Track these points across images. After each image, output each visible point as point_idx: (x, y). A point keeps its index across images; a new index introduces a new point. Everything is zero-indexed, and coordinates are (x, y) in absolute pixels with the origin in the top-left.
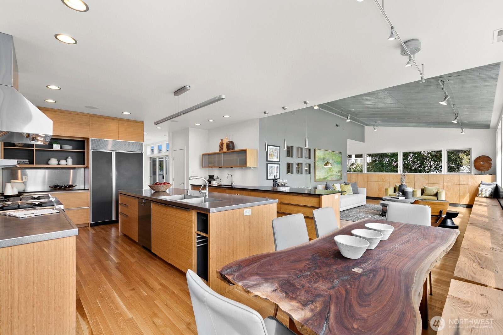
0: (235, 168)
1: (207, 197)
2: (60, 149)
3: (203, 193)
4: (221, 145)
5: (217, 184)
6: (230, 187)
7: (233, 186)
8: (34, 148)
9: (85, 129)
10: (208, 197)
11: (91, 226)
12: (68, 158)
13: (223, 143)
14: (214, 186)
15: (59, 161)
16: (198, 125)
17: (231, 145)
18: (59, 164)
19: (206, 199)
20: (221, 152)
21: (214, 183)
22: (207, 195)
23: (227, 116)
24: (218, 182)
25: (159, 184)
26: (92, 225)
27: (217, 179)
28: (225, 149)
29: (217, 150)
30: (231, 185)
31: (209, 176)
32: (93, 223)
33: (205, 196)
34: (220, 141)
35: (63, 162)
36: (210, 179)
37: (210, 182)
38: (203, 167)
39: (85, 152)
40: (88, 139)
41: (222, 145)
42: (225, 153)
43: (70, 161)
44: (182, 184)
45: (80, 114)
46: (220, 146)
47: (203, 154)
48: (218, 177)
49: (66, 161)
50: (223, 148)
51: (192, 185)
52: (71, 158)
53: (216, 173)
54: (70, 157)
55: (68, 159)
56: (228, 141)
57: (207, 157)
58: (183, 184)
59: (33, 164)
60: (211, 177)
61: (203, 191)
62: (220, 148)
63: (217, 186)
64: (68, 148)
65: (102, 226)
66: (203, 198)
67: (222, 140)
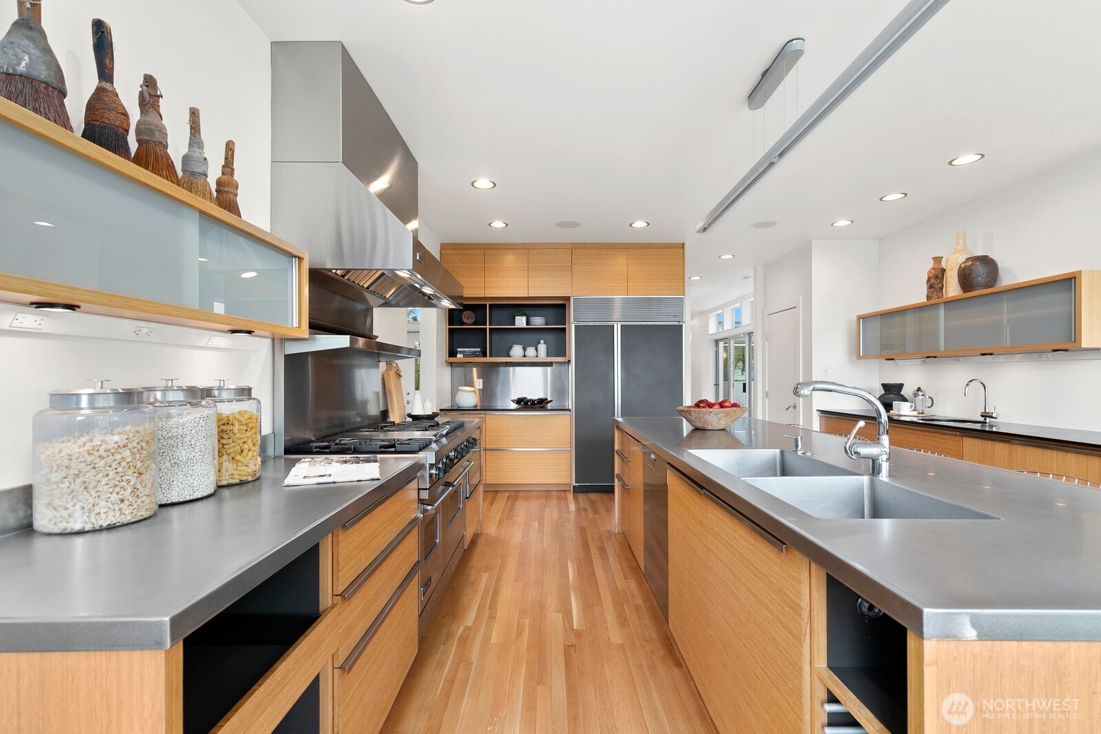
0: (1001, 358)
1: (884, 476)
2: (527, 325)
3: (866, 457)
4: (936, 280)
5: (915, 413)
6: (978, 427)
7: (992, 426)
8: (486, 325)
9: (562, 279)
10: (890, 476)
11: (573, 491)
12: (539, 343)
13: (944, 271)
14: (902, 418)
15: (525, 349)
16: (842, 223)
17: (980, 272)
18: (525, 356)
19: (880, 488)
20: (932, 301)
21: (904, 410)
22: (885, 467)
23: (966, 159)
24: (920, 408)
25: (703, 407)
26: (576, 490)
27: (916, 395)
28: (952, 288)
29: (919, 295)
30: (982, 419)
31: (884, 386)
32: (577, 484)
33: (875, 470)
34: (931, 264)
35: (531, 351)
36: (886, 396)
37: (888, 407)
38: (859, 357)
39: (565, 328)
40: (568, 299)
41: (937, 277)
42: (951, 303)
43: (542, 347)
44: (791, 408)
45: (555, 247)
46: (929, 280)
47: (859, 318)
48: (919, 389)
49: (536, 350)
50: (942, 288)
51: (823, 412)
52: (544, 343)
53: (910, 376)
54: (542, 341)
55: (539, 346)
56: (968, 260)
57: (877, 323)
58: (795, 407)
59: (485, 356)
60: (892, 393)
61: (865, 450)
62: (931, 287)
63: (915, 419)
64: (538, 322)
65: (593, 496)
66: (865, 479)
67: (938, 260)
